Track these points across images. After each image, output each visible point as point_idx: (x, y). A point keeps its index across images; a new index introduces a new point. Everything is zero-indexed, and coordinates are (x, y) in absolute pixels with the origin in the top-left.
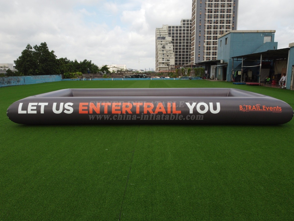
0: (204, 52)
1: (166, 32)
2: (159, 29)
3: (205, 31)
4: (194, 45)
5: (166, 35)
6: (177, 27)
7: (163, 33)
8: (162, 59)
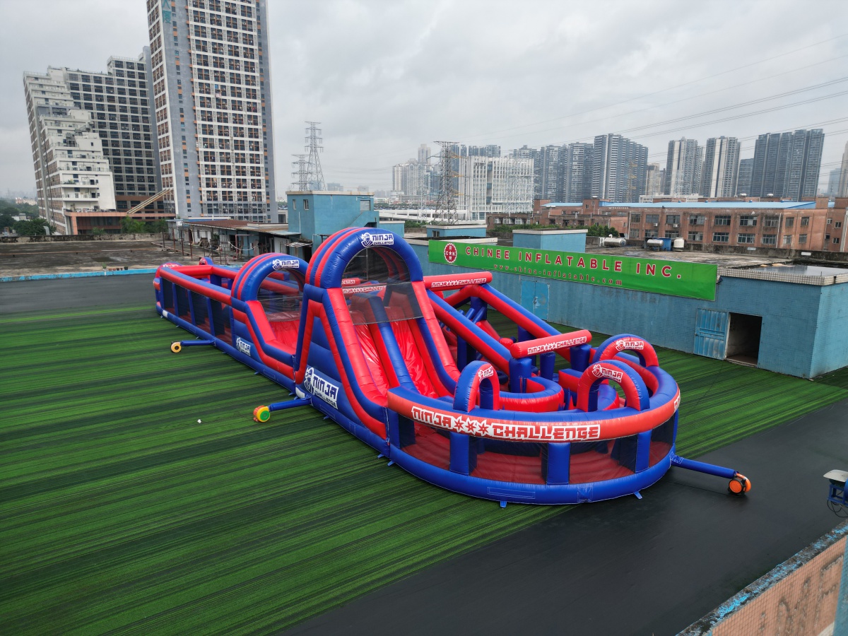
0: (199, 165)
1: (66, 90)
2: (37, 79)
3: (195, 110)
4: (168, 145)
5: (65, 100)
6: (98, 80)
7: (57, 95)
8: (71, 178)
